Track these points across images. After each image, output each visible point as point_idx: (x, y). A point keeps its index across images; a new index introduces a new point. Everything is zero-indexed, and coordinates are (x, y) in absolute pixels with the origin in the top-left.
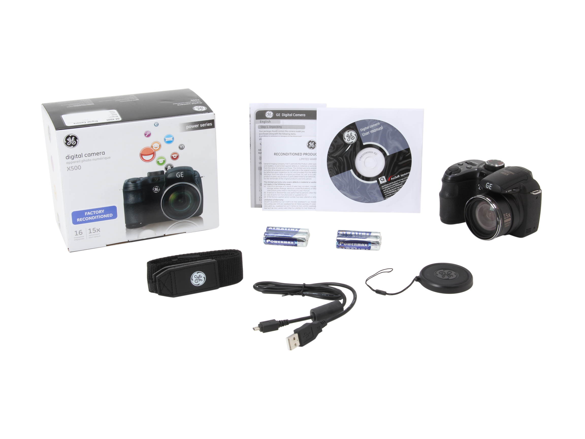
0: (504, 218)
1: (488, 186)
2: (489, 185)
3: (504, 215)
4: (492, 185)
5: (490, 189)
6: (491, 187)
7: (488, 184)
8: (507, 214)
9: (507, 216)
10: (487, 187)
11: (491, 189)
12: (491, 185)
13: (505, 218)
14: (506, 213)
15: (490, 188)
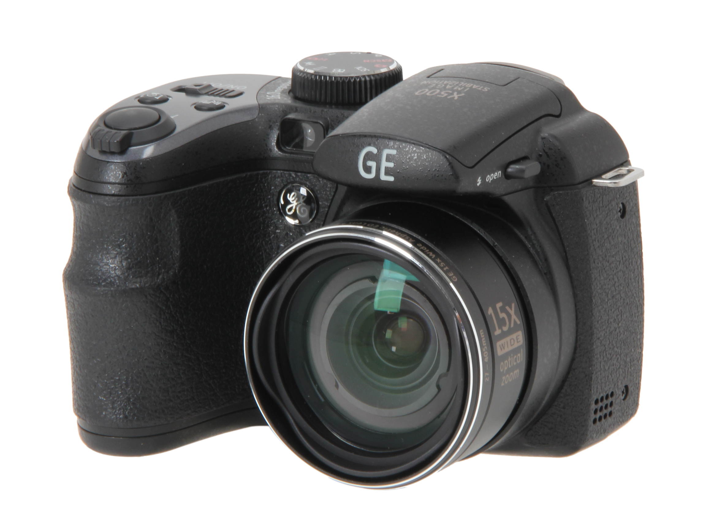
0: (495, 330)
1: (370, 163)
2: (377, 158)
3: (490, 311)
4: (394, 152)
5: (384, 177)
7: (369, 156)
8: (503, 309)
9: (503, 318)
11: (391, 179)
12: (389, 158)
13: (498, 332)
14: (498, 302)
15: (388, 172)
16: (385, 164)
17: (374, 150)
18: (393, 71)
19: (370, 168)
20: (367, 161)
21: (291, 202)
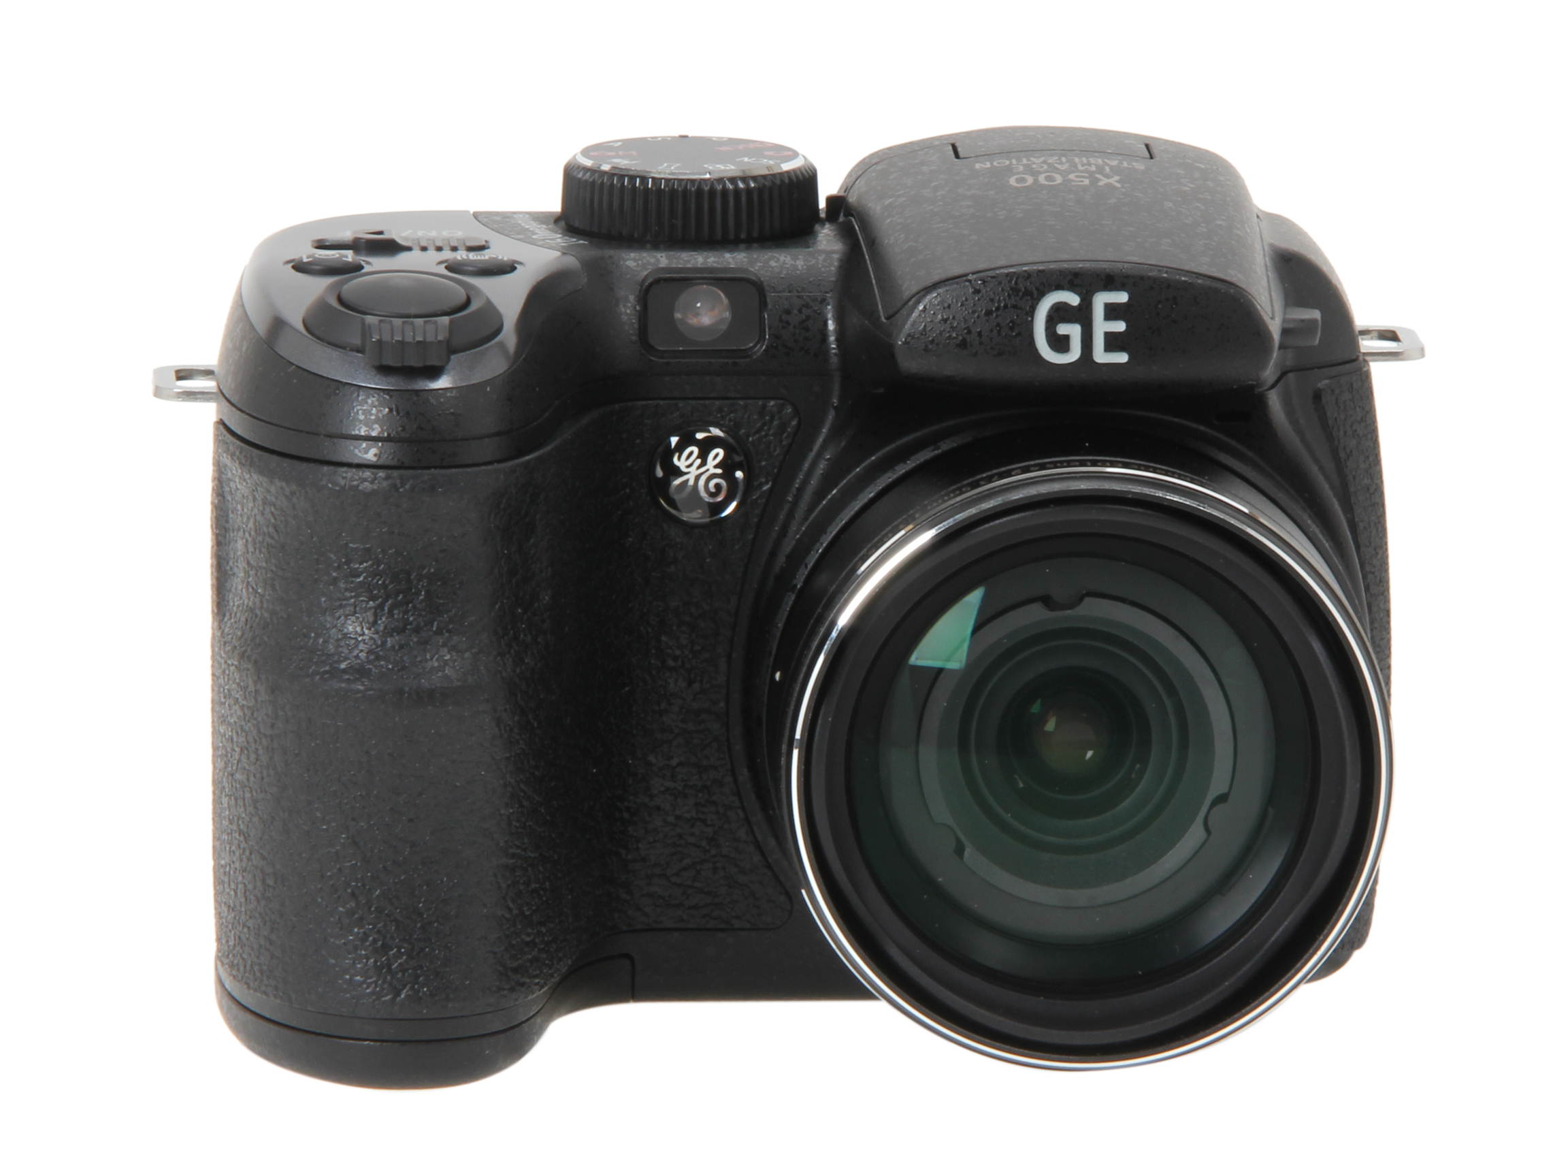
1: (1063, 329)
2: (1082, 315)
4: (1122, 297)
5: (1101, 356)
6: (1120, 326)
7: (1060, 314)
10: (1061, 344)
11: (1122, 358)
12: (1112, 312)
15: (1113, 341)
16: (1102, 327)
17: (1073, 299)
18: (792, 173)
19: (1066, 338)
20: (1057, 324)
21: (684, 469)
